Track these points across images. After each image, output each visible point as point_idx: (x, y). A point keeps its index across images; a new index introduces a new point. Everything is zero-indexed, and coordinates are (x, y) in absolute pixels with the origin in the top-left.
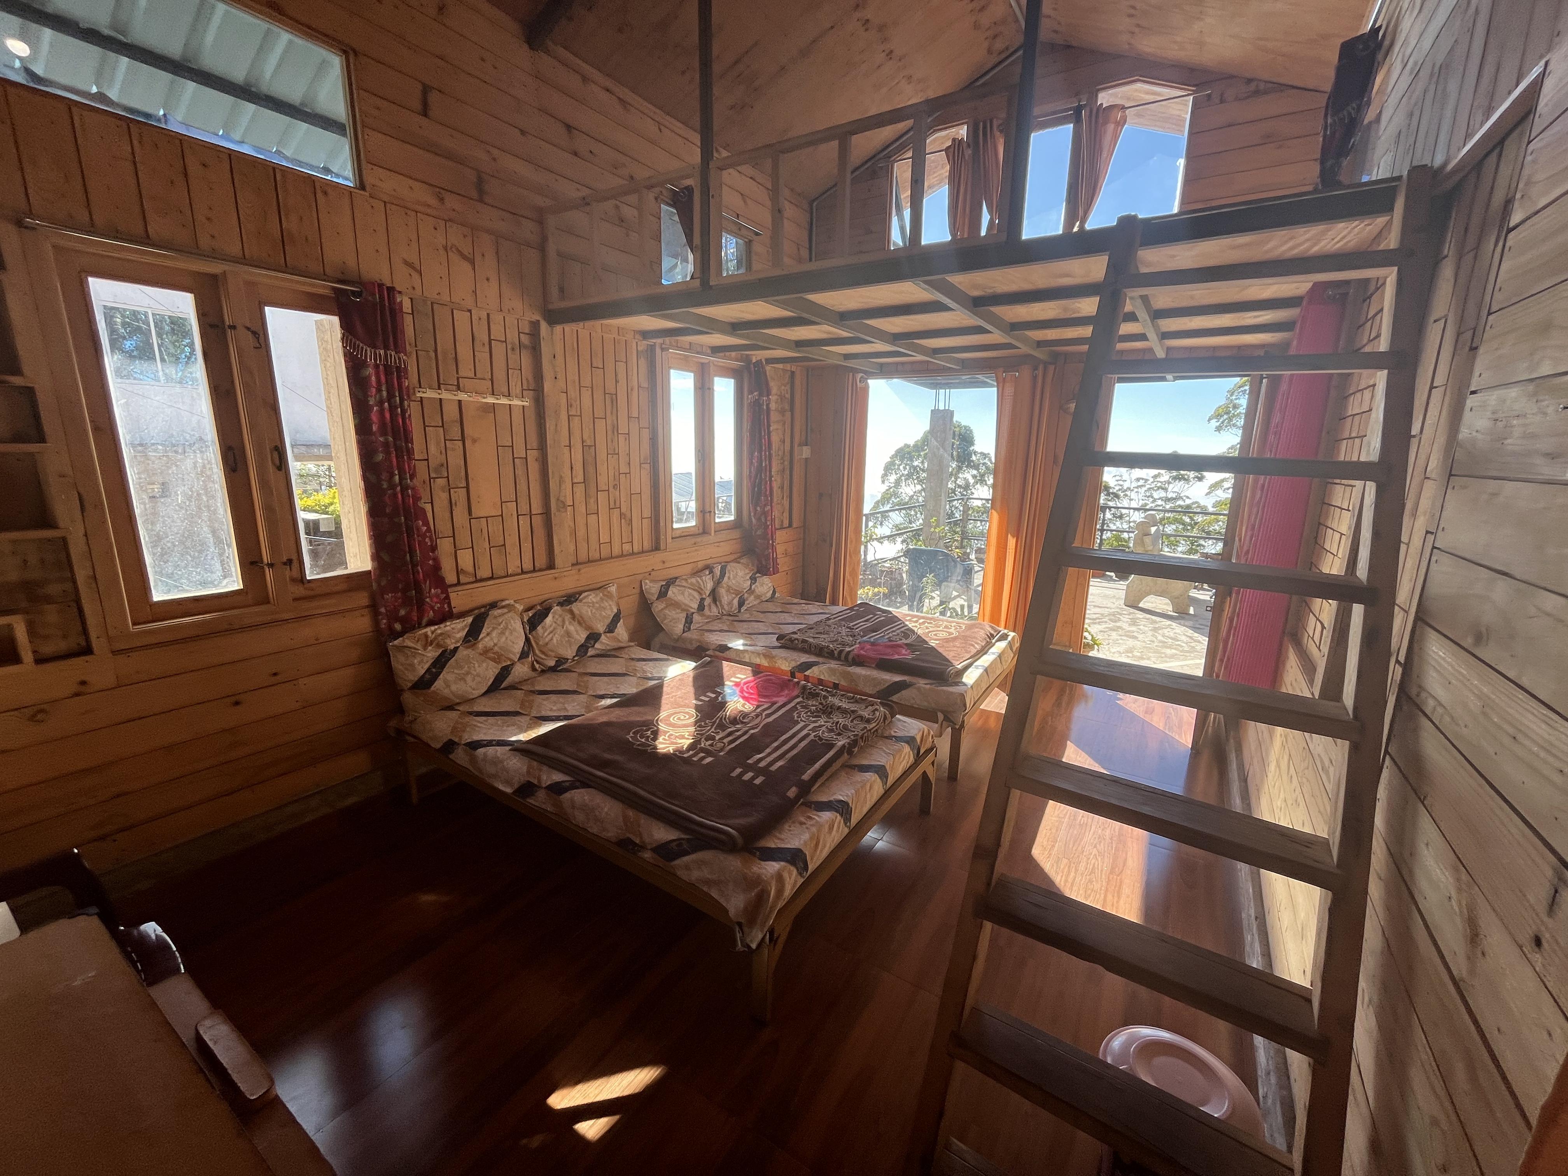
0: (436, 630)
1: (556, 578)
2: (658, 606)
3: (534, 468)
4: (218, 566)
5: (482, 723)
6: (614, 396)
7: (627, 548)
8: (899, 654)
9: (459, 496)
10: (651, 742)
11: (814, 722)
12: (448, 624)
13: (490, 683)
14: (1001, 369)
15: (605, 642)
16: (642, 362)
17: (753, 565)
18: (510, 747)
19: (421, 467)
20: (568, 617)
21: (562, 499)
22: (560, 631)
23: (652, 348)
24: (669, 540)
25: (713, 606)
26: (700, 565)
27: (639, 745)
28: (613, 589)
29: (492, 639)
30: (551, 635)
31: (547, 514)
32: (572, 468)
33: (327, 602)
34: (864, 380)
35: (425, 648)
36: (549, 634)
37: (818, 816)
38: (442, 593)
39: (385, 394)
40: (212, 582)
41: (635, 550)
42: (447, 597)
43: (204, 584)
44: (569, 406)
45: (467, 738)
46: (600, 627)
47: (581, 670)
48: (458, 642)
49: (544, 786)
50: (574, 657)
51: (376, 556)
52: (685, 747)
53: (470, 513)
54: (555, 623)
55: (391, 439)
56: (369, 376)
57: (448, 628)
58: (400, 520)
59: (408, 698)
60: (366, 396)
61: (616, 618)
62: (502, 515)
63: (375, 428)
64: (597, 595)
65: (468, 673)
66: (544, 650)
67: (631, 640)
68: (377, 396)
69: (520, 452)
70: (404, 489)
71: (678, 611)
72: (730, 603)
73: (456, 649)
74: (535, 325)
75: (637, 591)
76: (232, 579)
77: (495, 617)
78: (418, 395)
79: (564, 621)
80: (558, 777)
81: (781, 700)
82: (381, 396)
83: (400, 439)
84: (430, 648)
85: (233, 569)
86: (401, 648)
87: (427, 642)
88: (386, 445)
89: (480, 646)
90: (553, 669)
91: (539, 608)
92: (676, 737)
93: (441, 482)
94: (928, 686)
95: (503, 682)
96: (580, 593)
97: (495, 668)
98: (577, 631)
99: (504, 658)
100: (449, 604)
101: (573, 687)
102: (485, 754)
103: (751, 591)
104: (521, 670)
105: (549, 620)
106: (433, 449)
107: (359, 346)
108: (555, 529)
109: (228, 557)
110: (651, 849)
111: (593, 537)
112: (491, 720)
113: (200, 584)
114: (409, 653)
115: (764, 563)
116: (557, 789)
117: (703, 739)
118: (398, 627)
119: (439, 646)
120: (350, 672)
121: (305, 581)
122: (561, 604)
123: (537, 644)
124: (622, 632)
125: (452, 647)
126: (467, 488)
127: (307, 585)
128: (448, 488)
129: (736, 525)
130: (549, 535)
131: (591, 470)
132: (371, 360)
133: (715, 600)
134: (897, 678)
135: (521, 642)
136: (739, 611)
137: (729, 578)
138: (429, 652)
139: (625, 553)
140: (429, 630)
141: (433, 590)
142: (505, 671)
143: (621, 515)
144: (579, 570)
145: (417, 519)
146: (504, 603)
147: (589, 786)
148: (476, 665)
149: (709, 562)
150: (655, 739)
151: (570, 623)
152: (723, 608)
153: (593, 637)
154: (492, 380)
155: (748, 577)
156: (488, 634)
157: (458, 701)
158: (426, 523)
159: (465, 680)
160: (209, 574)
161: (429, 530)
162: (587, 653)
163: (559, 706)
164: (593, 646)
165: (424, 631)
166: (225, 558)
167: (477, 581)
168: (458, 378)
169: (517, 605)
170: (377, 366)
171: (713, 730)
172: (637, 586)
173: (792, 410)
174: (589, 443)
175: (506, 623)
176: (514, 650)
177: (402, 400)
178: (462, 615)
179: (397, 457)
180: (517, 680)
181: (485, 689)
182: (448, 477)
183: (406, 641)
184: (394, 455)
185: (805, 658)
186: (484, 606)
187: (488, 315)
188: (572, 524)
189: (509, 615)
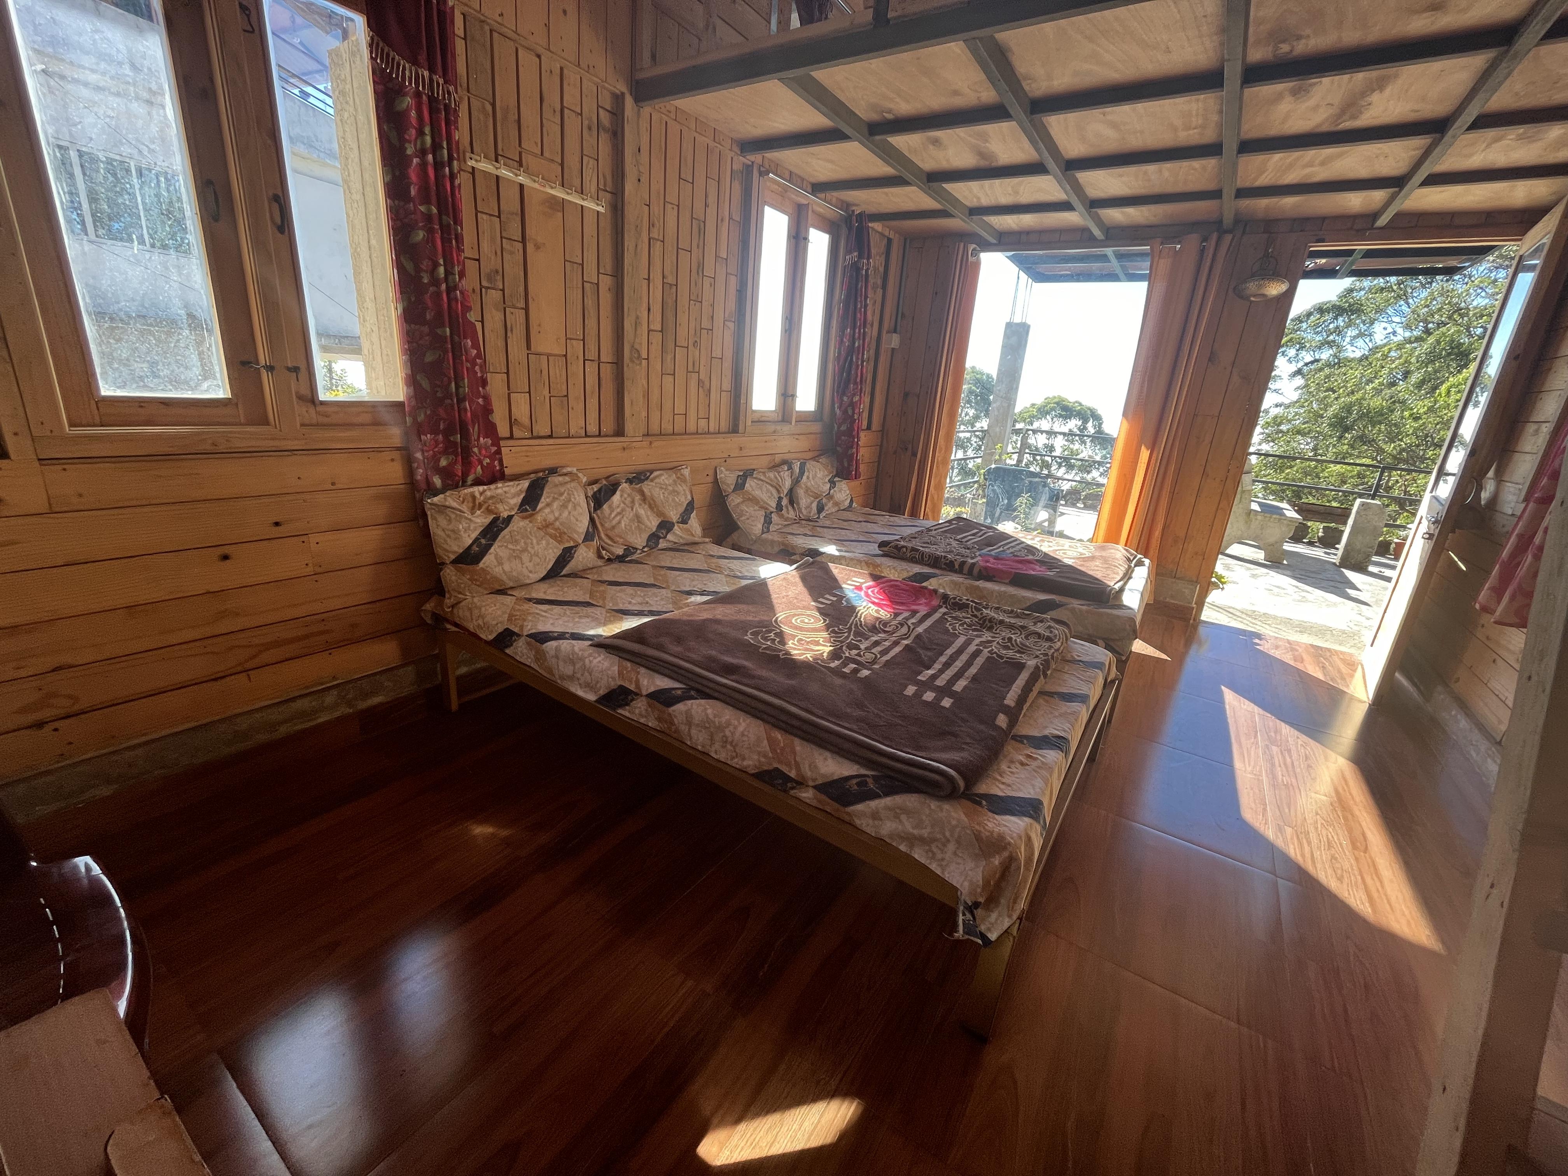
0: (484, 491)
1: (624, 449)
2: (734, 501)
3: (606, 298)
4: (195, 357)
5: (545, 612)
6: (702, 224)
7: (703, 423)
8: (1034, 570)
9: (516, 318)
10: (781, 647)
11: (980, 636)
12: (500, 485)
13: (550, 566)
14: (1159, 240)
15: (678, 534)
16: (737, 186)
17: (832, 466)
18: (590, 643)
19: (471, 266)
20: (638, 498)
21: (637, 346)
22: (630, 514)
23: (748, 168)
24: (749, 423)
25: (790, 508)
26: (778, 459)
27: (765, 649)
28: (686, 472)
29: (552, 512)
30: (618, 518)
31: (618, 363)
32: (649, 310)
33: (347, 434)
34: (975, 254)
35: (473, 510)
36: (616, 516)
37: (1044, 757)
38: (492, 445)
39: (428, 139)
40: (186, 382)
41: (711, 430)
42: (499, 452)
43: (176, 382)
44: (651, 225)
45: (530, 627)
46: (674, 515)
47: (654, 563)
48: (513, 509)
49: (644, 693)
50: (644, 547)
51: (412, 381)
52: (825, 655)
53: (529, 347)
54: (624, 503)
55: (434, 210)
56: (406, 112)
57: (499, 491)
58: (445, 332)
59: (450, 575)
60: (402, 140)
61: (690, 507)
62: (565, 356)
63: (413, 192)
64: (670, 476)
65: (525, 550)
66: (610, 533)
67: (704, 536)
68: (419, 143)
69: (591, 274)
70: (450, 290)
71: (756, 508)
72: (809, 507)
73: (510, 518)
74: (618, 99)
75: (710, 479)
76: (215, 383)
77: (556, 486)
78: (471, 163)
79: (633, 502)
80: (663, 683)
81: (923, 610)
82: (423, 143)
83: (448, 216)
84: (478, 512)
85: (217, 368)
86: (442, 509)
87: (475, 506)
88: (428, 218)
89: (539, 518)
90: (621, 559)
91: (604, 482)
92: (808, 642)
93: (494, 295)
94: (1084, 608)
95: (564, 566)
96: (652, 472)
97: (557, 548)
98: (648, 517)
99: (566, 537)
100: (501, 461)
101: (651, 581)
102: (558, 649)
103: (829, 497)
104: (585, 556)
105: (616, 498)
106: (485, 246)
107: (393, 59)
108: (627, 383)
109: (208, 349)
110: (815, 787)
111: (667, 405)
112: (557, 609)
113: (170, 382)
114: (453, 516)
115: (846, 464)
116: (663, 699)
117: (844, 648)
118: (437, 481)
119: (489, 511)
120: (375, 534)
121: (317, 402)
122: (630, 481)
123: (602, 525)
124: (695, 524)
125: (505, 514)
126: (527, 309)
127: (320, 408)
128: (502, 306)
129: (816, 416)
130: (618, 393)
131: (670, 315)
132: (410, 83)
133: (792, 502)
134: (1042, 597)
135: (585, 521)
136: (818, 518)
137: (808, 478)
138: (477, 517)
139: (700, 431)
140: (477, 490)
141: (481, 439)
142: (566, 556)
143: (700, 382)
144: (651, 443)
145: (465, 338)
146: (565, 471)
147: (708, 696)
148: (535, 541)
149: (787, 457)
150: (783, 642)
151: (640, 505)
152: (800, 511)
153: (666, 526)
154: (562, 165)
155: (827, 480)
156: (548, 505)
157: (511, 584)
158: (476, 345)
159: (521, 559)
160: (182, 369)
161: (478, 355)
162: (658, 544)
163: (639, 600)
164: (665, 537)
165: (471, 490)
166: (205, 350)
167: (533, 438)
168: (520, 153)
169: (580, 475)
170: (418, 95)
171: (852, 637)
172: (711, 473)
173: (884, 287)
174: (670, 279)
175: (568, 494)
176: (578, 529)
177: (451, 158)
178: (516, 477)
179: (442, 238)
180: (580, 568)
181: (545, 573)
182: (503, 290)
183: (449, 499)
184: (438, 236)
185: (917, 569)
186: (543, 471)
187: (562, 69)
188: (645, 382)
189: (573, 484)
